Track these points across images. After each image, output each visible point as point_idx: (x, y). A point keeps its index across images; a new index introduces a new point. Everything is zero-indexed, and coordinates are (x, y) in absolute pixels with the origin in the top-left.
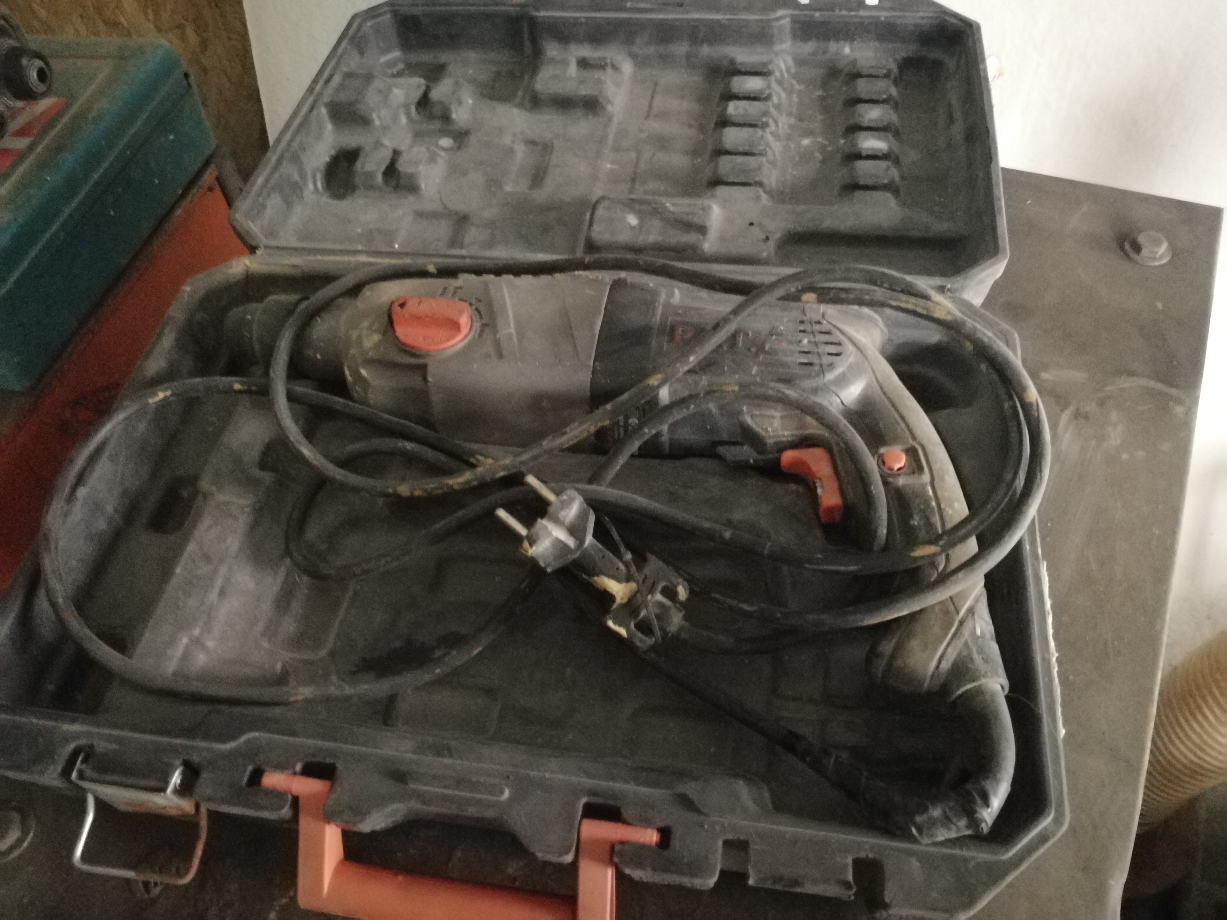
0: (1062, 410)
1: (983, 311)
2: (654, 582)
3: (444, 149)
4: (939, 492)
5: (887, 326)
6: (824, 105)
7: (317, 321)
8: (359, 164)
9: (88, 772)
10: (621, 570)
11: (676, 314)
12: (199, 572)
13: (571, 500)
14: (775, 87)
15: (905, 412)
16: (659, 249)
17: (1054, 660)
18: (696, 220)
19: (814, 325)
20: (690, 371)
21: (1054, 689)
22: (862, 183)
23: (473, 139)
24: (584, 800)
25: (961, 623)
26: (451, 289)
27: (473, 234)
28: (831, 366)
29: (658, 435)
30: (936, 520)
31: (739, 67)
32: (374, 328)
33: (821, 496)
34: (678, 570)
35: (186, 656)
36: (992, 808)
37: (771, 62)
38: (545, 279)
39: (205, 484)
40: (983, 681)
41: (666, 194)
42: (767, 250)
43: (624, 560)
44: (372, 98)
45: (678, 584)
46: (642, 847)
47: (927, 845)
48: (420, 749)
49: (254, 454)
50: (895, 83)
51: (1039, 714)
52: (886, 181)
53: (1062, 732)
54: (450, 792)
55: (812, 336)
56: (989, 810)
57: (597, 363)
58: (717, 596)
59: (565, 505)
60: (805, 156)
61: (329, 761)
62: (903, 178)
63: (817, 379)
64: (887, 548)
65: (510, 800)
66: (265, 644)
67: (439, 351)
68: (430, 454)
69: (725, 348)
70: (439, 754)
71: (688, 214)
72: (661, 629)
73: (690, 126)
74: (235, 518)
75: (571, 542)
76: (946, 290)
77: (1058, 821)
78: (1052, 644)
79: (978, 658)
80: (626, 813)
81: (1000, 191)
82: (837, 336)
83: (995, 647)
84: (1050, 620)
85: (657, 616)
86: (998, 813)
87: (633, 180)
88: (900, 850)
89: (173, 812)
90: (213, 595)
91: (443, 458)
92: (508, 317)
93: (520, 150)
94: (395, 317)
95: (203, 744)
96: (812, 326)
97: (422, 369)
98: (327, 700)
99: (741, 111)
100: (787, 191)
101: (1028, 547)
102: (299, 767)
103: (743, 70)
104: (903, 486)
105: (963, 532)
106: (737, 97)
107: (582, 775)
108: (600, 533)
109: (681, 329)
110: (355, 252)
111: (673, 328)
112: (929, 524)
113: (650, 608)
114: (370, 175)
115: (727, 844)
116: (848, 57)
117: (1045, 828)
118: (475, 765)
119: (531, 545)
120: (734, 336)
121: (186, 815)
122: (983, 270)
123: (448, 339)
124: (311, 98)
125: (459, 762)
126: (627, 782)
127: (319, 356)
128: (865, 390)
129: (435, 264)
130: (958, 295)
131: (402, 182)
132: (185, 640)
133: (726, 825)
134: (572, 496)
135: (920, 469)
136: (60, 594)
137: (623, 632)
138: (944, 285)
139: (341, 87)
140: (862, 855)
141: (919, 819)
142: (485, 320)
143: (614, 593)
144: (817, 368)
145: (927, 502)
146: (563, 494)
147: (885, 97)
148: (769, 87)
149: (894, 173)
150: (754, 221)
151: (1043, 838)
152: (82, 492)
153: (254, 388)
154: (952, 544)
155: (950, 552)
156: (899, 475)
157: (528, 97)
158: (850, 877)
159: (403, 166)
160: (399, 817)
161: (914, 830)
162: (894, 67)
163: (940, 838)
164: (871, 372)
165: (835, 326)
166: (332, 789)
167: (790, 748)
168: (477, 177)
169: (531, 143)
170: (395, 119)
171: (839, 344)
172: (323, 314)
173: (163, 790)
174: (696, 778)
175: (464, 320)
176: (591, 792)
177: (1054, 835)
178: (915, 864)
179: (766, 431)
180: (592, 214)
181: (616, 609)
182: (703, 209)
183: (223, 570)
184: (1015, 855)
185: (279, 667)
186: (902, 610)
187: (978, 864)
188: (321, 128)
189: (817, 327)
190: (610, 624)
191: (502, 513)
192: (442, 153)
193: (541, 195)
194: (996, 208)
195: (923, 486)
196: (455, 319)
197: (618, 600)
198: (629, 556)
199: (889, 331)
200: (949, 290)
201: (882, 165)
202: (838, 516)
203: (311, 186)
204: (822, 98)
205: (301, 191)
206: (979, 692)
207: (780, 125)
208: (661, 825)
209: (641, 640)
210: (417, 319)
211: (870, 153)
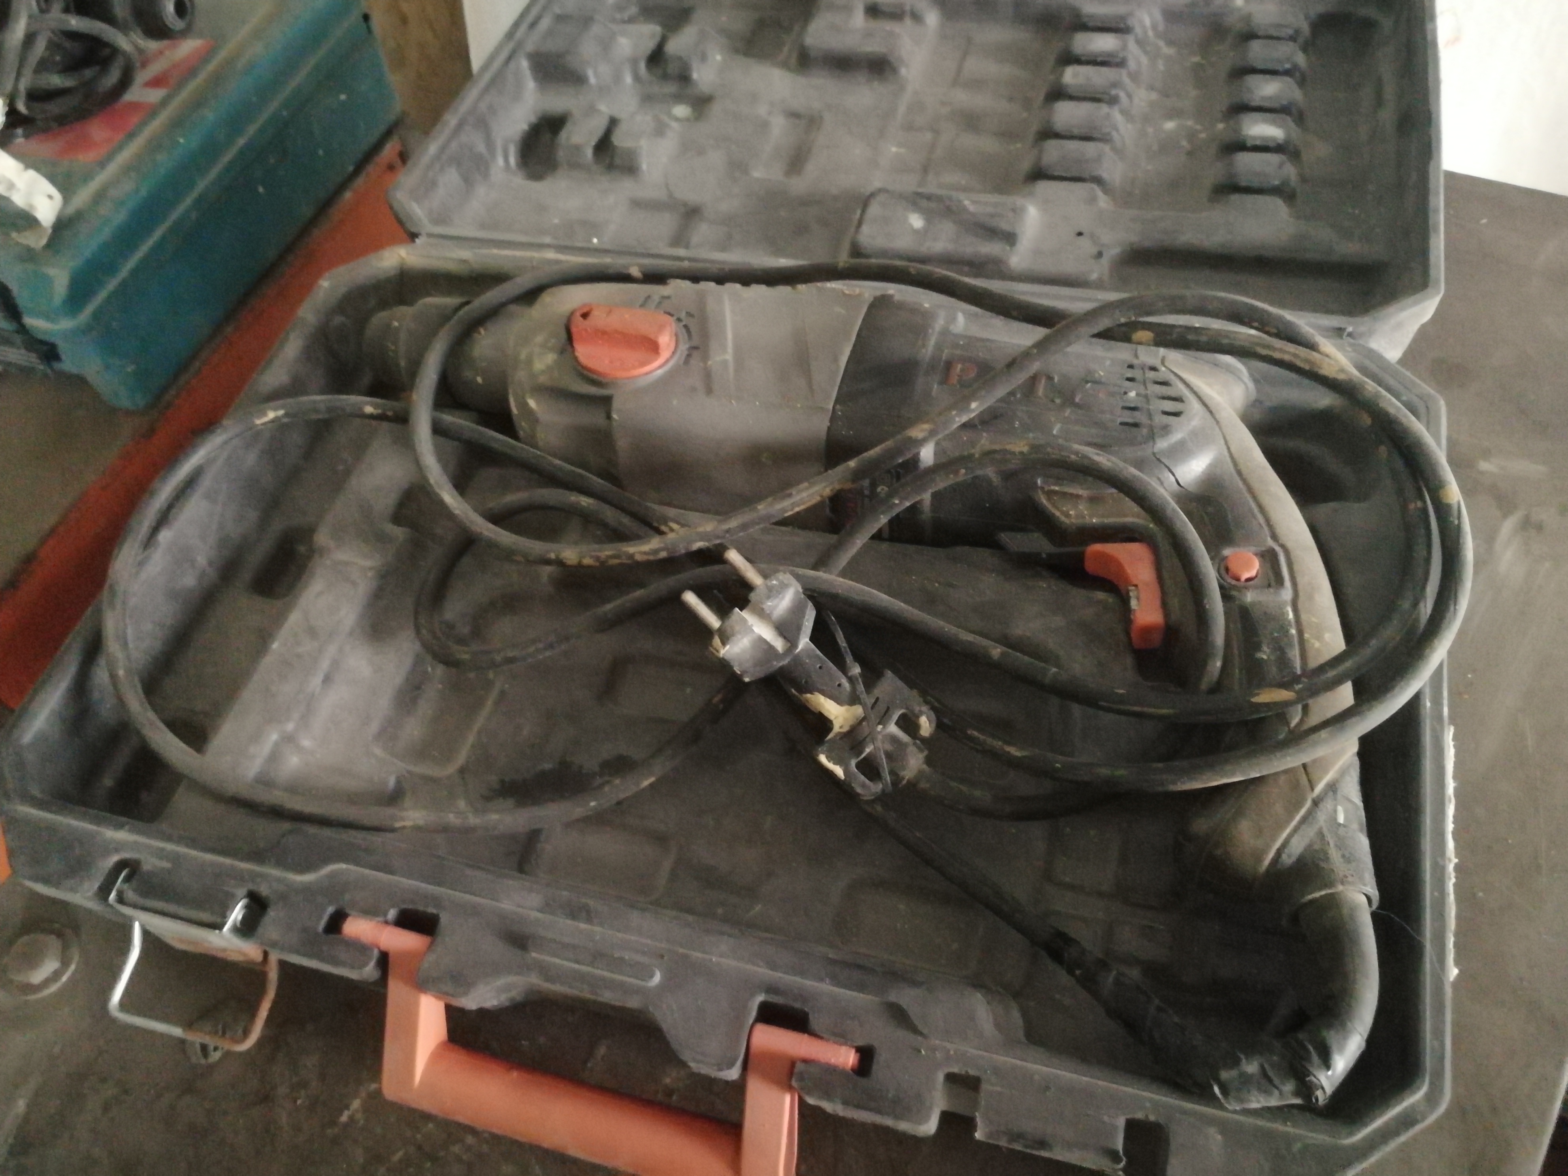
0: (1505, 516)
1: (1399, 367)
2: (888, 708)
3: (677, 119)
4: (1304, 617)
5: (1256, 381)
6: (1198, 75)
7: (480, 333)
8: (563, 135)
9: (130, 895)
10: (845, 688)
11: (956, 346)
12: (300, 650)
13: (784, 586)
14: (1132, 46)
15: (1266, 500)
16: (948, 260)
17: (1451, 867)
18: (1004, 226)
19: (1147, 371)
20: (964, 426)
21: (1447, 910)
22: (1243, 184)
23: (716, 109)
24: (760, 998)
25: (1316, 803)
26: (656, 298)
27: (702, 232)
28: (1166, 430)
29: (914, 509)
30: (1294, 654)
31: (1085, 20)
32: (550, 345)
33: (1134, 610)
34: (924, 693)
35: (274, 757)
36: (1334, 1071)
37: (1131, 14)
38: (783, 291)
39: (322, 538)
40: (1340, 888)
41: (965, 189)
42: (1098, 271)
43: (850, 674)
44: (588, 48)
45: (921, 713)
46: (831, 1070)
47: (1235, 1112)
48: (547, 907)
49: (386, 503)
50: (1305, 49)
51: (1419, 942)
52: (1277, 183)
53: (1453, 972)
54: (584, 968)
55: (1142, 387)
56: (1330, 1073)
57: (838, 407)
58: (976, 733)
59: (771, 592)
60: (1166, 146)
61: (431, 910)
62: (1304, 179)
63: (1143, 446)
64: (1217, 688)
65: (663, 987)
66: (378, 751)
67: (628, 378)
68: (609, 514)
69: (1018, 396)
70: (573, 916)
71: (992, 216)
72: (892, 773)
73: (1011, 99)
74: (354, 584)
75: (779, 644)
76: (1346, 334)
77: (1432, 1099)
78: (1451, 844)
79: (1335, 855)
80: (816, 1022)
81: (1439, 201)
82: (1180, 389)
83: (1364, 842)
84: (1451, 810)
85: (889, 755)
86: (1343, 1077)
87: (925, 170)
88: (1194, 1114)
89: (234, 957)
90: (316, 681)
91: (626, 520)
92: (726, 339)
93: (779, 125)
94: (574, 330)
95: (275, 872)
96: (1144, 372)
97: (606, 402)
98: (445, 829)
99: (1081, 80)
100: (1137, 192)
101: (1428, 704)
102: (392, 914)
103: (1091, 24)
104: (1253, 604)
105: (1331, 674)
106: (1077, 61)
107: (762, 964)
108: (821, 635)
109: (959, 366)
110: (541, 246)
111: (949, 365)
112: (1283, 661)
113: (879, 744)
114: (578, 149)
115: (951, 1078)
116: (1239, 10)
117: (1413, 1107)
118: (620, 935)
119: (724, 644)
120: (1034, 380)
121: (253, 962)
122: (1403, 309)
123: (643, 364)
124: (511, 46)
125: (597, 929)
126: (822, 980)
127: (479, 380)
128: (1212, 466)
129: (640, 266)
130: (1361, 342)
131: (618, 161)
132: (274, 737)
133: (952, 1052)
134: (785, 582)
135: (1280, 581)
136: (121, 664)
137: (839, 771)
138: (1343, 326)
139: (550, 33)
140: (1140, 1115)
141: (1225, 1075)
142: (696, 341)
143: (832, 717)
144: (1145, 431)
145: (1284, 629)
146: (772, 577)
147: (1287, 66)
148: (1124, 47)
149: (1290, 171)
150: (1083, 230)
151: (1407, 1121)
152: (165, 536)
153: (390, 413)
154: (1315, 691)
155: (1310, 701)
156: (1246, 588)
157: (795, 55)
158: (1119, 1144)
159: (619, 140)
160: (516, 994)
161: (1216, 1089)
162: (1306, 28)
163: (1254, 1105)
164: (1222, 442)
165: (1176, 375)
166: (430, 947)
167: (1057, 956)
168: (716, 158)
169: (794, 115)
170: (617, 78)
171: (1178, 399)
172: (489, 325)
173: (219, 926)
174: (915, 984)
175: (665, 340)
176: (771, 989)
177: (1424, 1118)
178: (1215, 1137)
179: (1068, 516)
180: (863, 211)
181: (832, 740)
182: (1014, 210)
183: (332, 650)
184: (1364, 1139)
185: (392, 782)
186: (1233, 774)
187: (1306, 1147)
188: (519, 85)
189: (1151, 375)
190: (823, 758)
191: (690, 598)
192: (674, 125)
193: (799, 185)
194: (1431, 222)
195: (1281, 607)
196: (652, 337)
197: (836, 729)
198: (856, 670)
199: (1258, 391)
200: (1350, 335)
201: (1274, 159)
202: (1157, 640)
203: (500, 161)
204: (1197, 69)
205: (487, 168)
206: (1332, 902)
207: (1136, 100)
208: (861, 1043)
209: (863, 786)
210: (604, 335)
211: (1258, 143)
